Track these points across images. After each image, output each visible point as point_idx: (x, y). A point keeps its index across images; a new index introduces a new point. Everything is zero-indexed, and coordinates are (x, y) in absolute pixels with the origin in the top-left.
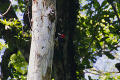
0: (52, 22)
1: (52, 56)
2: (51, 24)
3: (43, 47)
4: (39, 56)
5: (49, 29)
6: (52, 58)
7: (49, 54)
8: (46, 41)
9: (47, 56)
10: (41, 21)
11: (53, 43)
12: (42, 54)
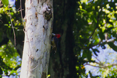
0: (48, 20)
1: (48, 60)
2: (47, 23)
3: (38, 50)
4: (33, 60)
5: (45, 29)
6: (48, 62)
7: (45, 58)
8: (40, 43)
9: (42, 61)
10: (36, 20)
11: (49, 45)
12: (36, 58)
